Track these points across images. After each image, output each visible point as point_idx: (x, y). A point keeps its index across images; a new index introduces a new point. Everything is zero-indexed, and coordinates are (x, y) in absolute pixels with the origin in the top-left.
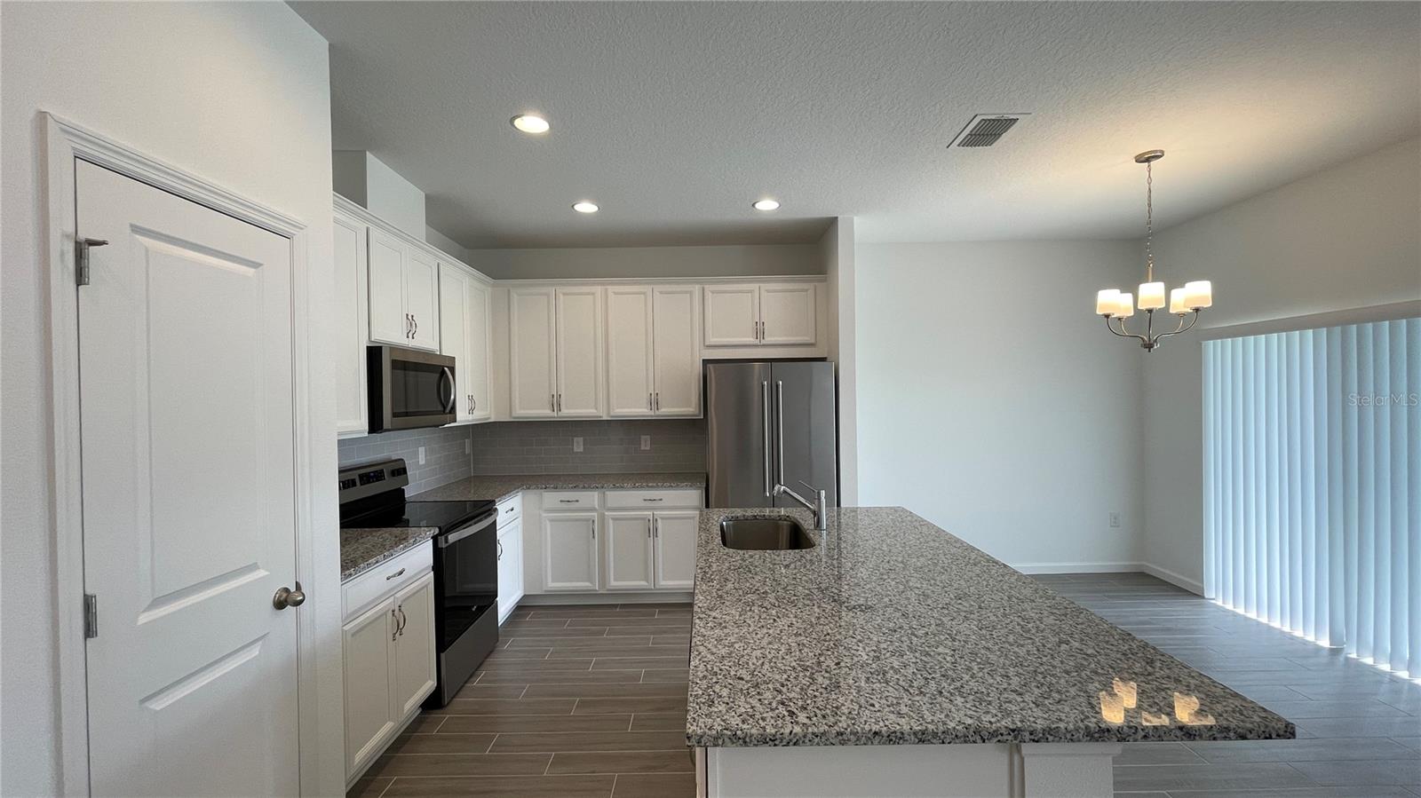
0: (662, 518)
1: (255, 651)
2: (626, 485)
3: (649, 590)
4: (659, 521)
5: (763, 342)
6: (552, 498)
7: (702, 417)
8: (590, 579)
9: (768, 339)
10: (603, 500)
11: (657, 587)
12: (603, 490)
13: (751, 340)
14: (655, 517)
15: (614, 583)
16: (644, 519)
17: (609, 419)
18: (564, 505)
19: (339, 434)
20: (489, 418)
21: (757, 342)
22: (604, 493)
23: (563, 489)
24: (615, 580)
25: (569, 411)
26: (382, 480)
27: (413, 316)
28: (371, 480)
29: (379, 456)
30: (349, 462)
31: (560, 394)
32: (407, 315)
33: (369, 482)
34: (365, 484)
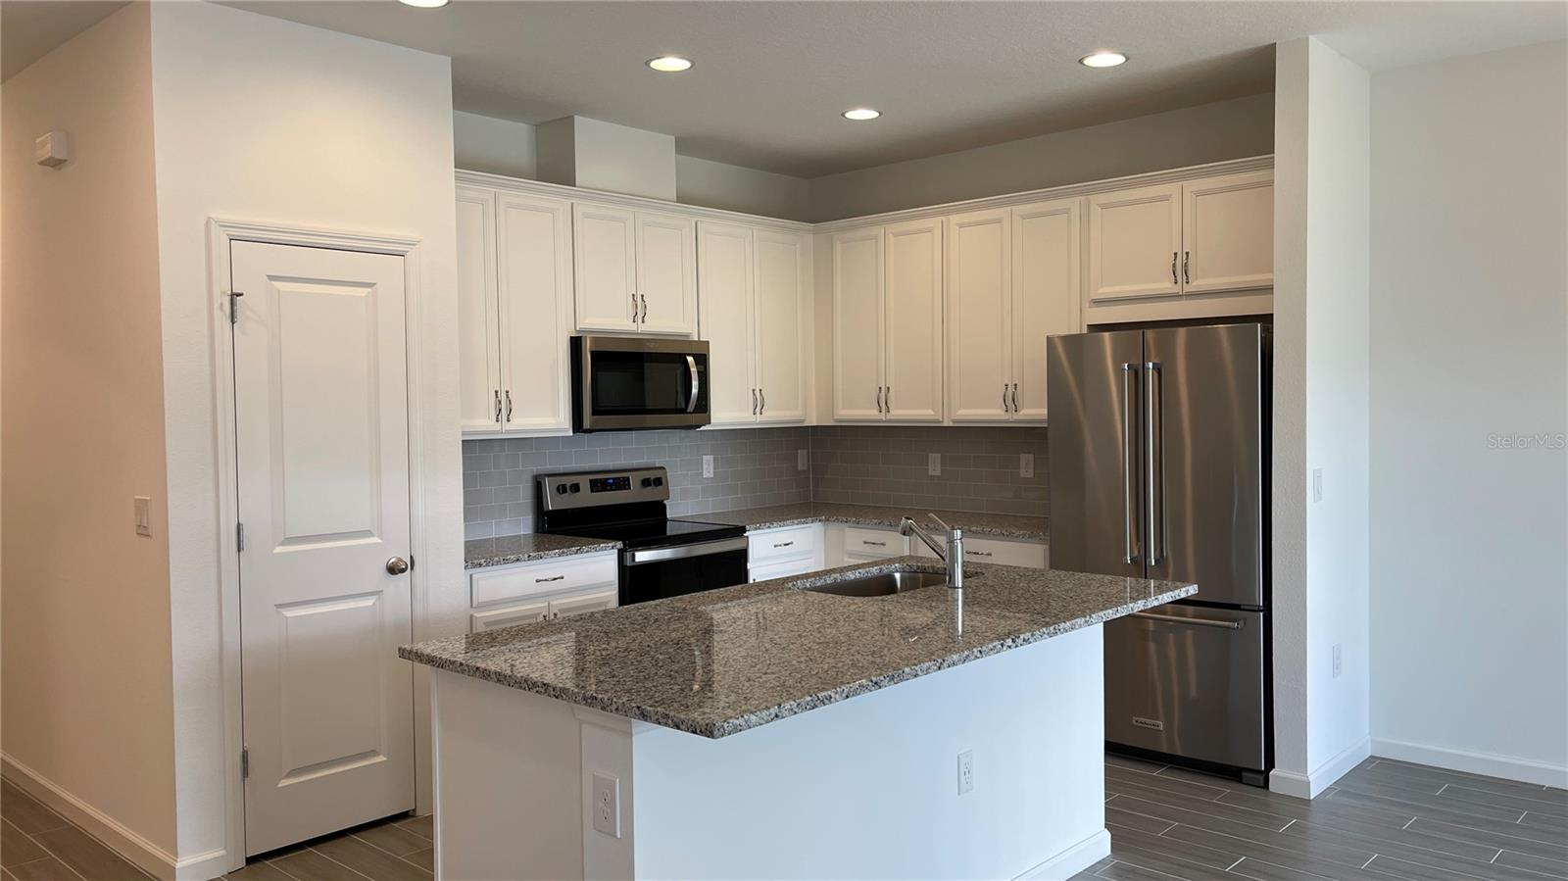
1: (369, 602)
5: (1187, 288)
9: (1197, 284)
13: (1166, 286)
17: (951, 424)
18: (865, 549)
19: (464, 433)
20: (803, 421)
21: (1176, 289)
23: (867, 525)
25: (904, 412)
26: (625, 489)
27: (642, 296)
28: (609, 488)
29: (634, 462)
30: (586, 466)
31: (888, 388)
32: (633, 295)
33: (604, 489)
34: (597, 491)
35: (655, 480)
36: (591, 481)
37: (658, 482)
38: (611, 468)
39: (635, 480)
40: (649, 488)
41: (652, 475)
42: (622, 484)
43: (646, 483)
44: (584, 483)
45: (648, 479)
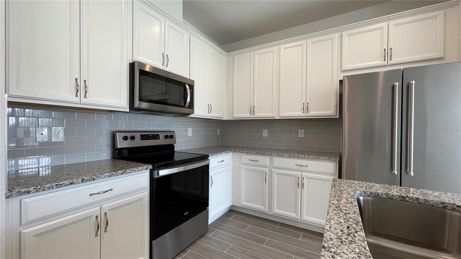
0: (307, 178)
2: (284, 155)
3: (297, 219)
4: (305, 179)
5: (390, 62)
6: (246, 158)
7: (338, 117)
8: (263, 204)
9: (395, 60)
10: (272, 163)
11: (302, 219)
12: (272, 156)
13: (381, 62)
14: (302, 177)
15: (277, 211)
16: (296, 176)
18: (252, 162)
20: (222, 117)
21: (385, 63)
22: (272, 158)
23: (251, 153)
24: (277, 209)
26: (157, 139)
27: (167, 55)
28: (150, 138)
29: (162, 129)
30: (140, 129)
31: (254, 106)
32: (163, 54)
33: (147, 139)
34: (144, 140)
35: (171, 136)
36: (141, 135)
37: (172, 137)
38: (152, 130)
39: (162, 136)
40: (168, 139)
41: (169, 134)
42: (156, 137)
43: (166, 137)
44: (138, 136)
45: (167, 135)
